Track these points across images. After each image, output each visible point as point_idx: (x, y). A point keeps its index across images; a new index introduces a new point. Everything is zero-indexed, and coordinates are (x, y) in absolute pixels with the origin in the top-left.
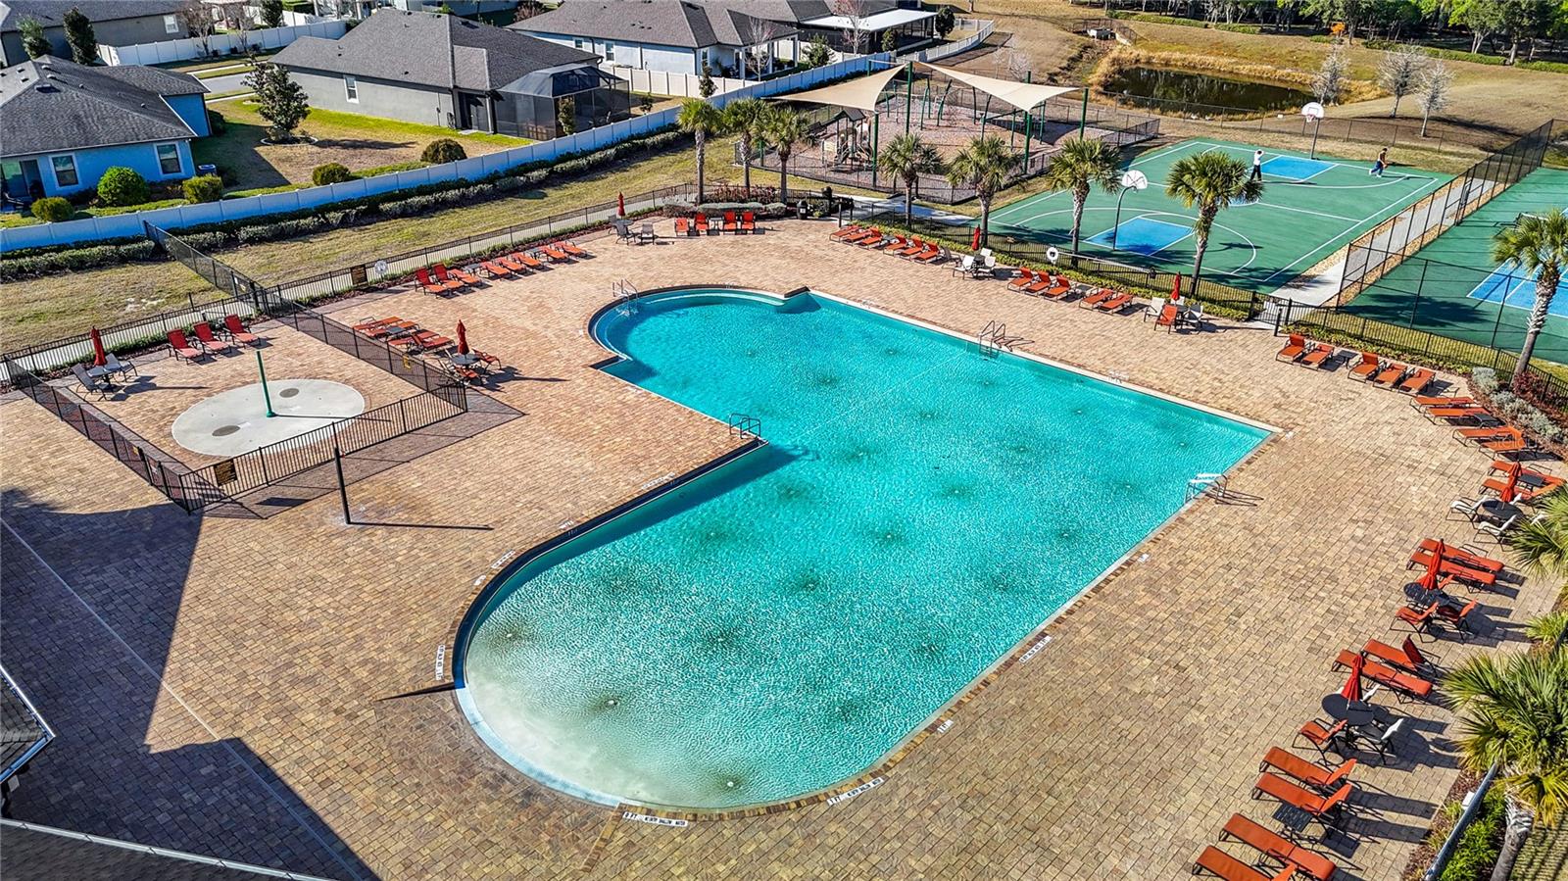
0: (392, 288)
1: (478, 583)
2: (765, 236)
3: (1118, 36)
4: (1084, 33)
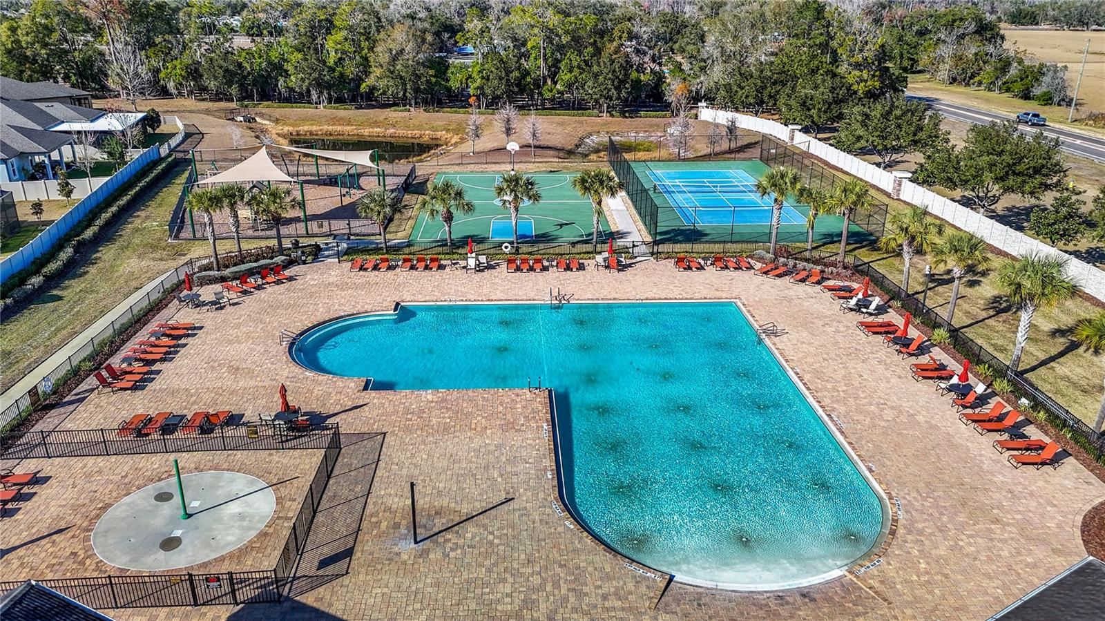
0: (66, 400)
1: (572, 527)
2: (300, 281)
3: (258, 119)
4: (232, 119)
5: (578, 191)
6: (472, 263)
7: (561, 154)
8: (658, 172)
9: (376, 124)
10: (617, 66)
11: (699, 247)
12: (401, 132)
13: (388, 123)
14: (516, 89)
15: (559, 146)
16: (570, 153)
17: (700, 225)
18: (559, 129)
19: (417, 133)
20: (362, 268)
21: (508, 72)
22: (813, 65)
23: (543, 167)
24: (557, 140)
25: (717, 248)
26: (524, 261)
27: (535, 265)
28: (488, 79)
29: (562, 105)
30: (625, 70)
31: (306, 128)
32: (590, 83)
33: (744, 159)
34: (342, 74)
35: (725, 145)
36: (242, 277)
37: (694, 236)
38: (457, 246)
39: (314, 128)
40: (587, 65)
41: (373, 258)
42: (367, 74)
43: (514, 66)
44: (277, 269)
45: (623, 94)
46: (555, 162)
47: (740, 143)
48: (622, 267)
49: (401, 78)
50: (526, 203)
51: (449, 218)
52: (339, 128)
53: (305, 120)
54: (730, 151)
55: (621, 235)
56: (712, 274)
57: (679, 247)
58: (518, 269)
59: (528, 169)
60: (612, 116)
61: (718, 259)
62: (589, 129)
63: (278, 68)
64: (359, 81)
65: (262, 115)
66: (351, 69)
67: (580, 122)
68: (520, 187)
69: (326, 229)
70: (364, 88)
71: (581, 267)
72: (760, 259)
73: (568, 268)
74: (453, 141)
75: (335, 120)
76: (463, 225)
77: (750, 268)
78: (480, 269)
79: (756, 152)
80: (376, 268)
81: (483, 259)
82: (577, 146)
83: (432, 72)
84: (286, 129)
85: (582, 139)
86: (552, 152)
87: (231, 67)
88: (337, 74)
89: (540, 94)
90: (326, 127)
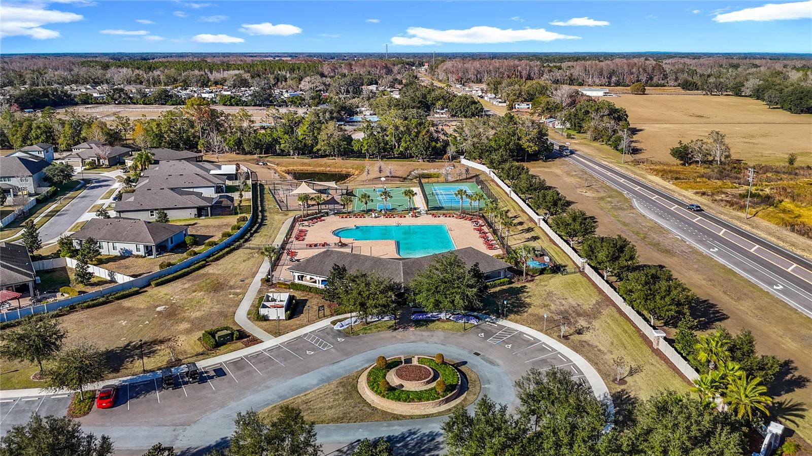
2: (326, 221)
3: (268, 164)
4: (258, 164)
5: (404, 195)
6: (373, 216)
7: (401, 180)
8: (436, 187)
9: (321, 166)
10: (425, 141)
11: (441, 212)
12: (333, 169)
13: (326, 165)
14: (382, 151)
15: (401, 176)
16: (405, 178)
17: (444, 205)
18: (401, 168)
19: (340, 170)
20: (342, 217)
21: (379, 144)
22: (508, 141)
23: (394, 186)
24: (399, 174)
25: (446, 212)
26: (388, 215)
27: (391, 216)
28: (370, 147)
29: (403, 156)
30: (429, 143)
31: (291, 168)
32: (414, 148)
33: (469, 182)
34: (305, 144)
35: (464, 177)
36: (312, 219)
37: (441, 208)
38: (369, 211)
39: (295, 168)
40: (413, 140)
41: (345, 215)
42: (317, 143)
43: (381, 140)
44: (319, 218)
45: (428, 153)
46: (398, 183)
47: (470, 176)
48: (416, 216)
49: (333, 146)
50: (389, 198)
51: (366, 203)
52: (306, 168)
53: (290, 164)
54: (467, 179)
55: (418, 208)
56: (442, 218)
57: (434, 212)
58: (387, 217)
59: (388, 187)
60: (424, 161)
61: (444, 214)
62: (414, 168)
63: (276, 141)
64: (312, 146)
65: (270, 162)
66: (309, 142)
67: (410, 165)
68: (386, 194)
69: (327, 207)
70: (315, 149)
71: (405, 217)
72: (457, 215)
73: (401, 217)
74: (356, 174)
75: (303, 164)
76: (370, 205)
77: (453, 216)
78: (376, 217)
79: (474, 179)
80: (346, 217)
81: (376, 214)
82: (408, 176)
83: (345, 143)
84: (284, 169)
85: (410, 172)
86: (398, 179)
87: (257, 142)
88: (303, 143)
89: (393, 152)
90: (300, 167)
